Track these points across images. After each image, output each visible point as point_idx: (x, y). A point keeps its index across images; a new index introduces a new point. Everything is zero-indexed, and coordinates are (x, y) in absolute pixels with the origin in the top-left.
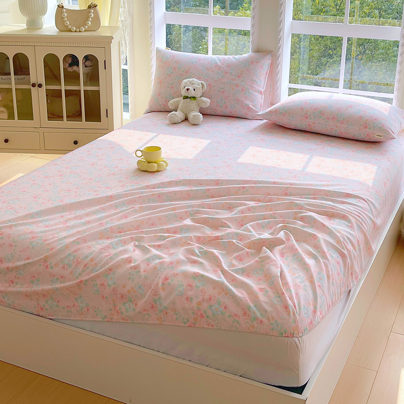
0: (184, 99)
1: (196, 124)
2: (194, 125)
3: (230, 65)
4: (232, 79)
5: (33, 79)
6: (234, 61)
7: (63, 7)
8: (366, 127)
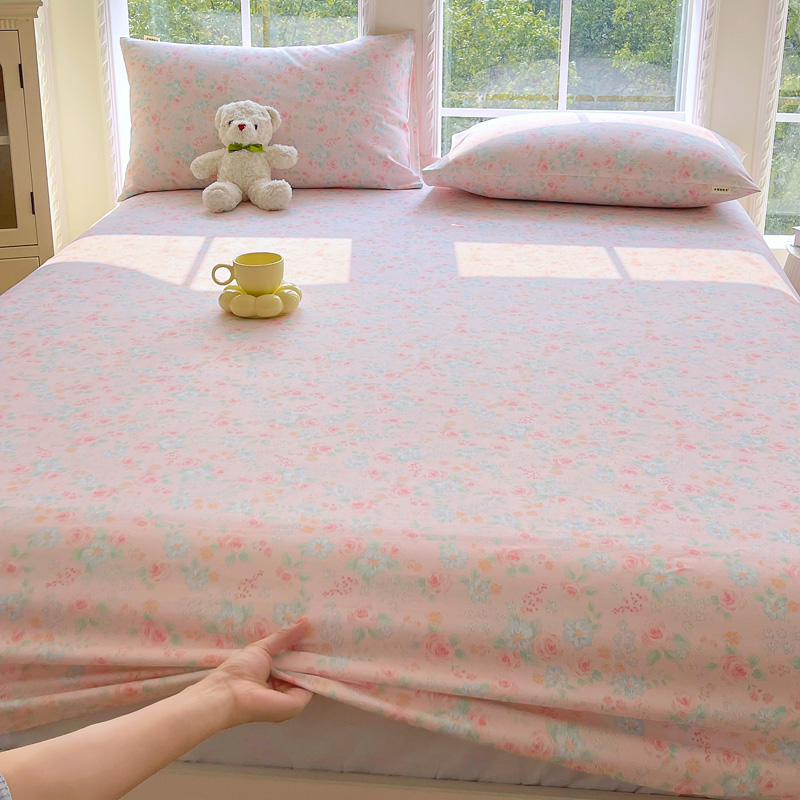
0: (231, 151)
1: (278, 207)
2: (271, 210)
3: (323, 66)
4: (338, 98)
6: (332, 55)
8: (688, 174)
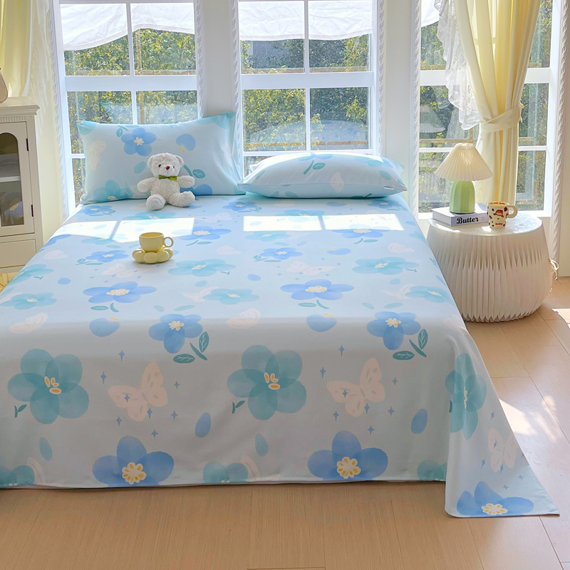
0: (160, 178)
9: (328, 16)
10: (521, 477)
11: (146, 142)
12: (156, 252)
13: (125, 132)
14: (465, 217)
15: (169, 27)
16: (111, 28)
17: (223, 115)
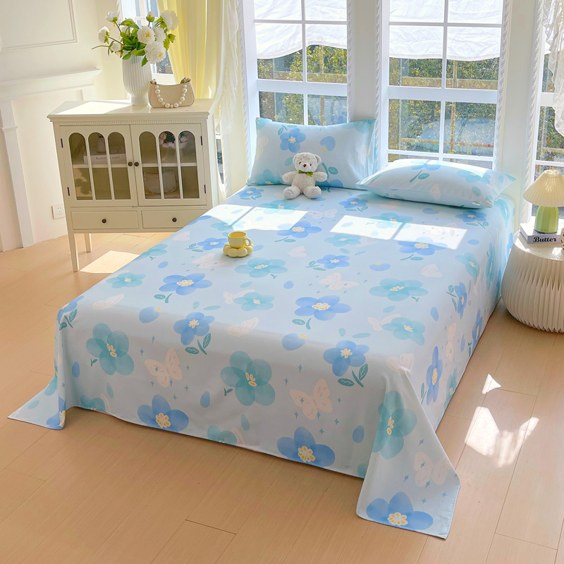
0: (300, 173)
5: (129, 158)
7: (155, 83)
9: (465, 40)
10: (444, 495)
11: (297, 141)
12: (238, 249)
13: (284, 131)
14: (542, 236)
15: (334, 44)
16: (291, 43)
17: (365, 121)
